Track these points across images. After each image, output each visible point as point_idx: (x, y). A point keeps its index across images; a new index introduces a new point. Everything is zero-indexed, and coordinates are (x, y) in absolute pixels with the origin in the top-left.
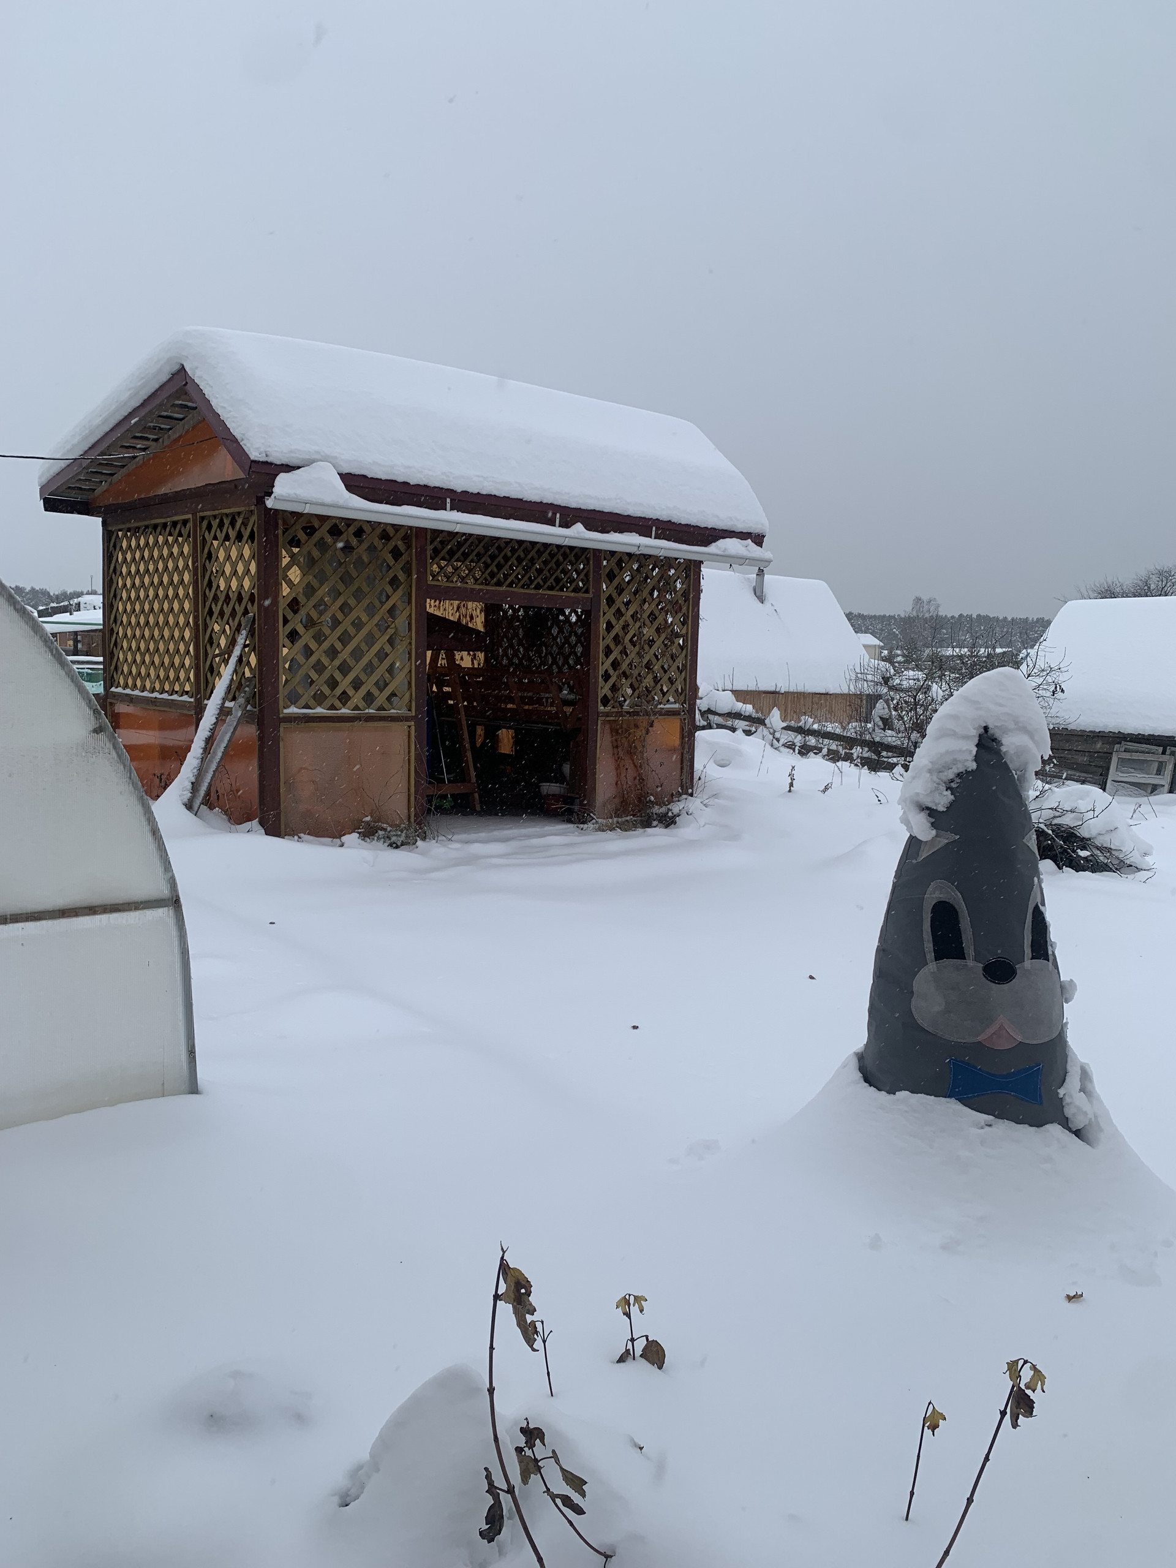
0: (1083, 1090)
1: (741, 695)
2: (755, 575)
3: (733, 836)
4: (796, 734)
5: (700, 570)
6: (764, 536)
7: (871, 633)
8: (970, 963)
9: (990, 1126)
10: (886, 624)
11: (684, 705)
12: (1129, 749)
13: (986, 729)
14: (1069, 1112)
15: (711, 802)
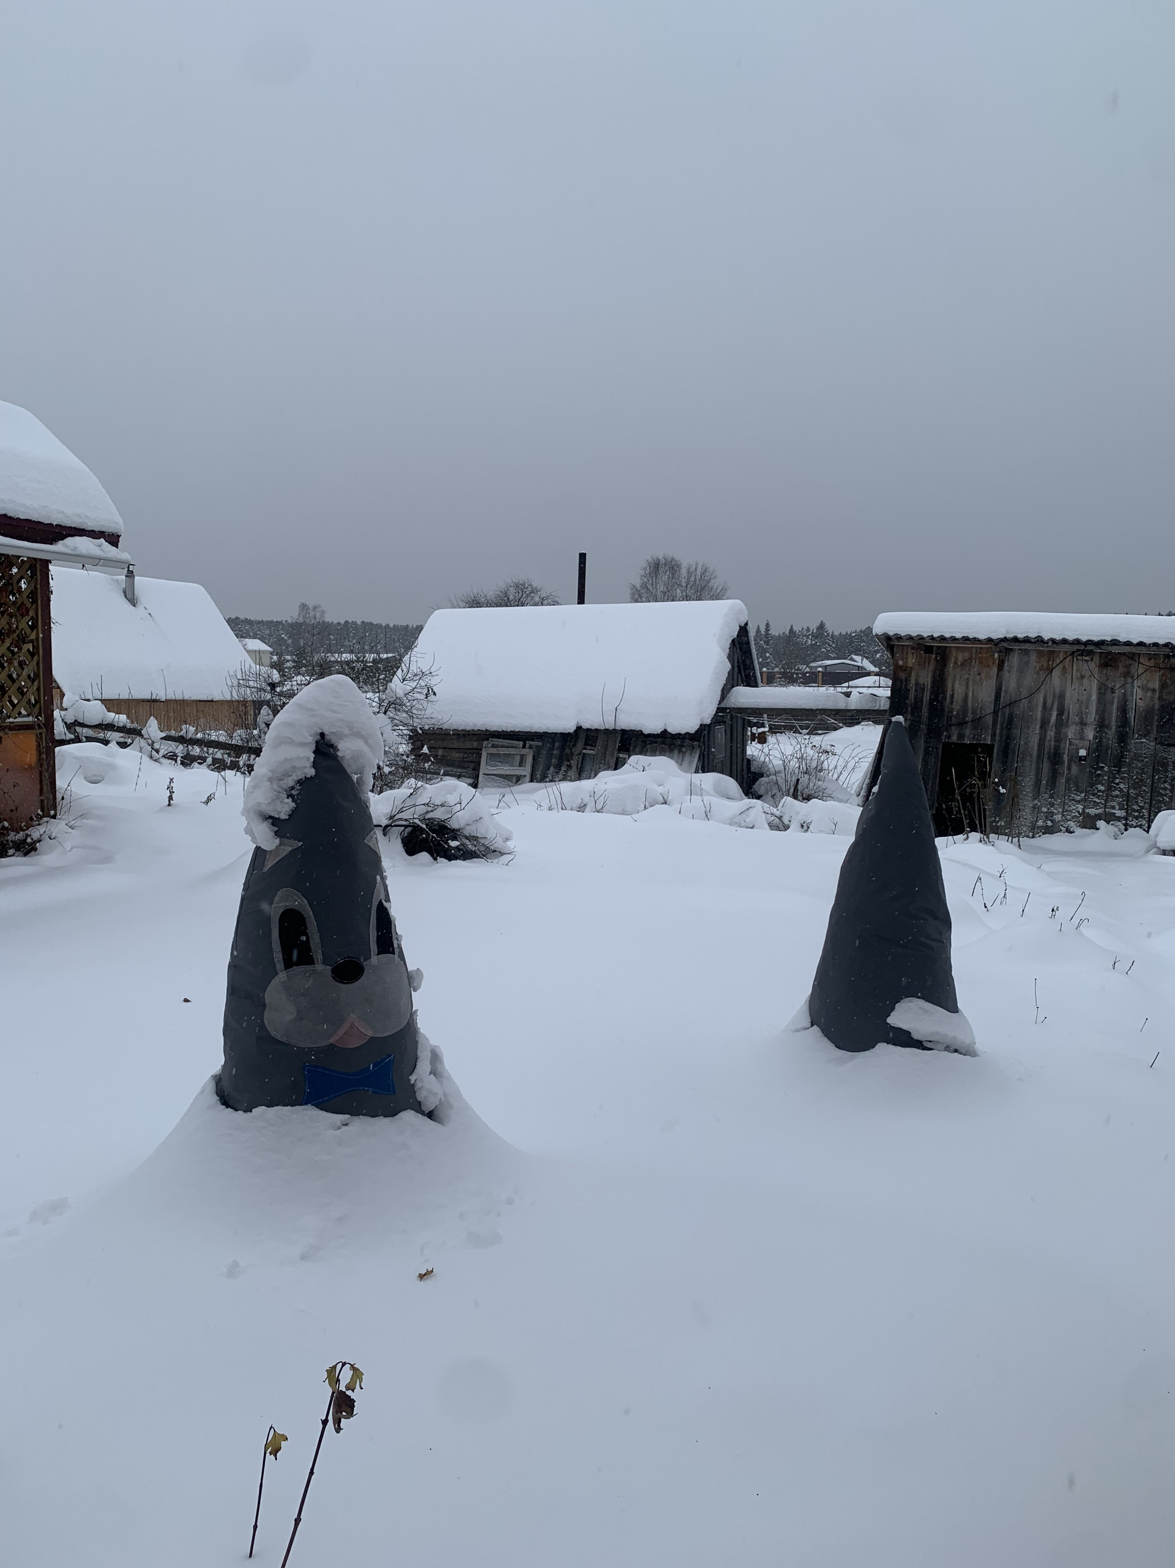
0: (434, 1072)
1: (111, 704)
2: (124, 577)
3: (107, 859)
4: (177, 744)
5: (49, 570)
6: (119, 536)
7: (259, 639)
8: (319, 967)
9: (347, 1125)
10: (274, 630)
11: (40, 718)
12: (497, 745)
13: (322, 735)
14: (420, 1096)
15: (78, 823)
